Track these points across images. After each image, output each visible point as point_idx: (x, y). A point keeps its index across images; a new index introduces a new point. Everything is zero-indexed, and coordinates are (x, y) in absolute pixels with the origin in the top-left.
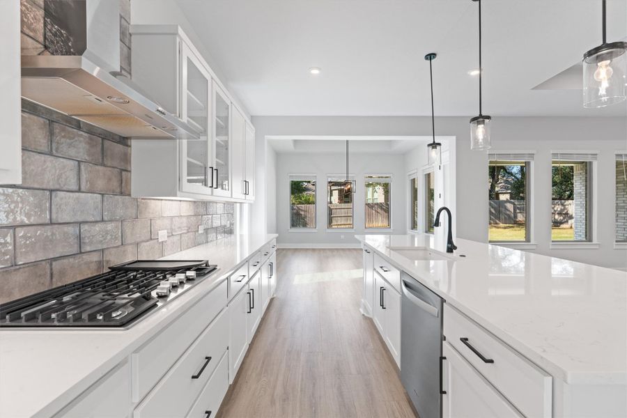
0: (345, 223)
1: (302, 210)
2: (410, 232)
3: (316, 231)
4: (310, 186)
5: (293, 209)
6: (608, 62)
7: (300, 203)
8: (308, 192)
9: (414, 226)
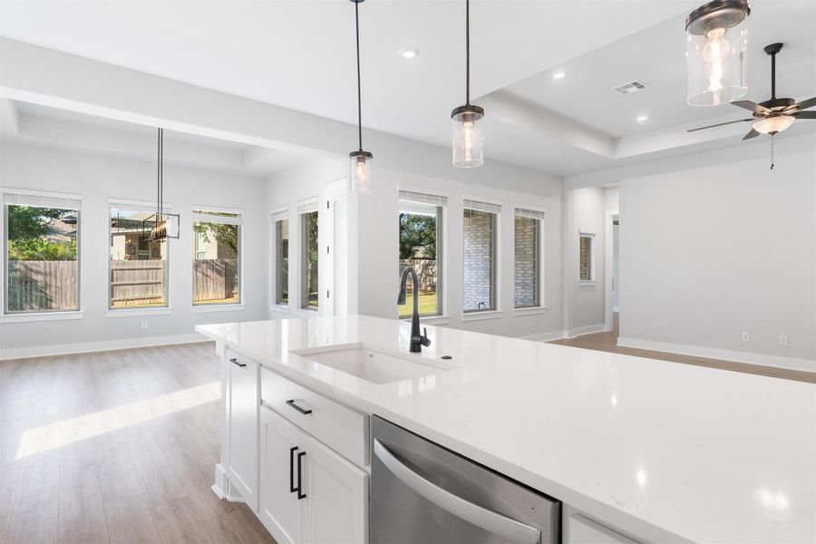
0: (143, 296)
1: (37, 272)
2: (273, 308)
3: (81, 316)
4: (58, 224)
5: (12, 269)
6: (722, 30)
7: (32, 258)
8: (52, 237)
9: (283, 297)
